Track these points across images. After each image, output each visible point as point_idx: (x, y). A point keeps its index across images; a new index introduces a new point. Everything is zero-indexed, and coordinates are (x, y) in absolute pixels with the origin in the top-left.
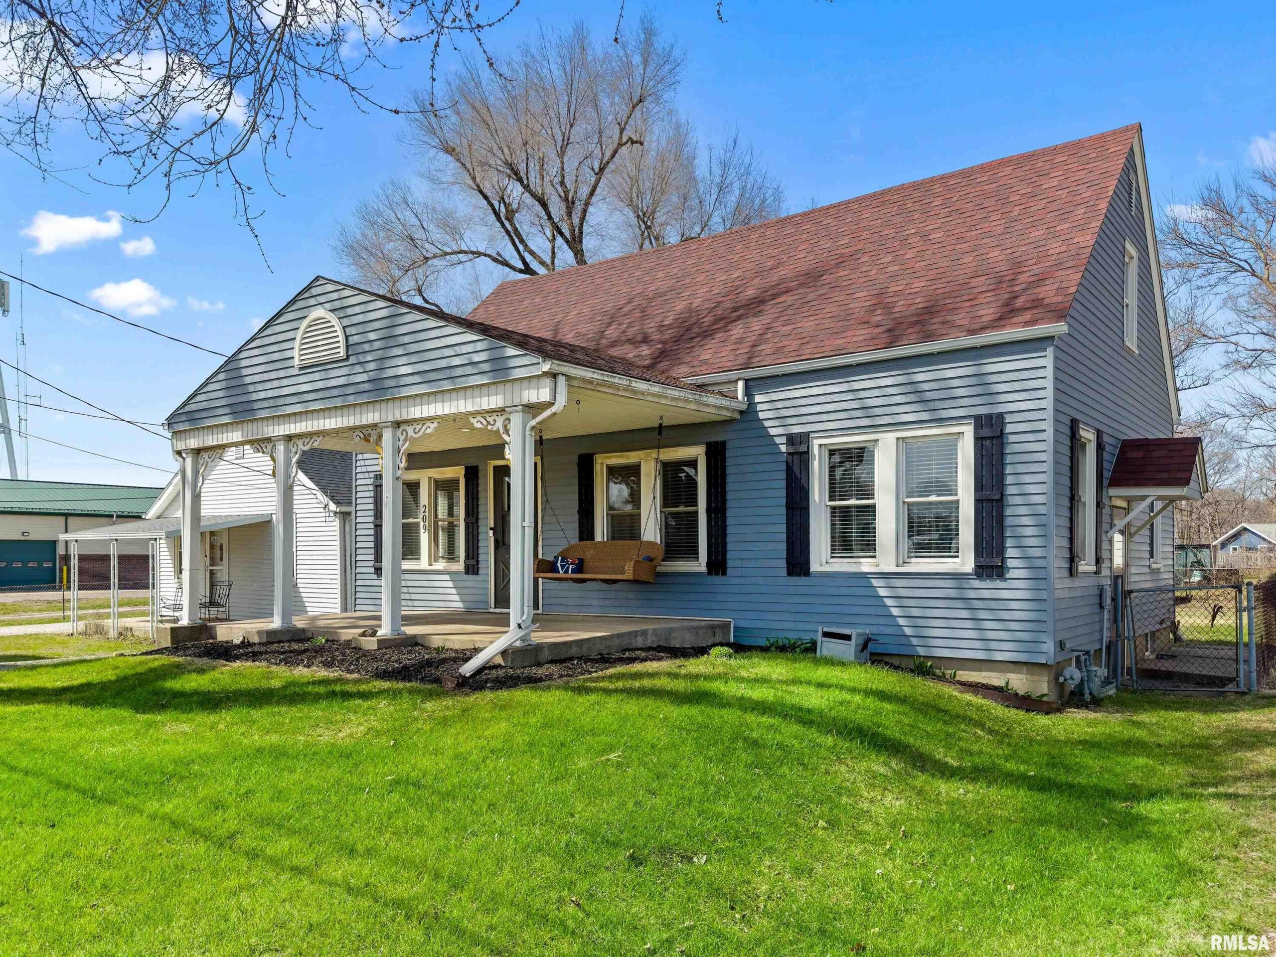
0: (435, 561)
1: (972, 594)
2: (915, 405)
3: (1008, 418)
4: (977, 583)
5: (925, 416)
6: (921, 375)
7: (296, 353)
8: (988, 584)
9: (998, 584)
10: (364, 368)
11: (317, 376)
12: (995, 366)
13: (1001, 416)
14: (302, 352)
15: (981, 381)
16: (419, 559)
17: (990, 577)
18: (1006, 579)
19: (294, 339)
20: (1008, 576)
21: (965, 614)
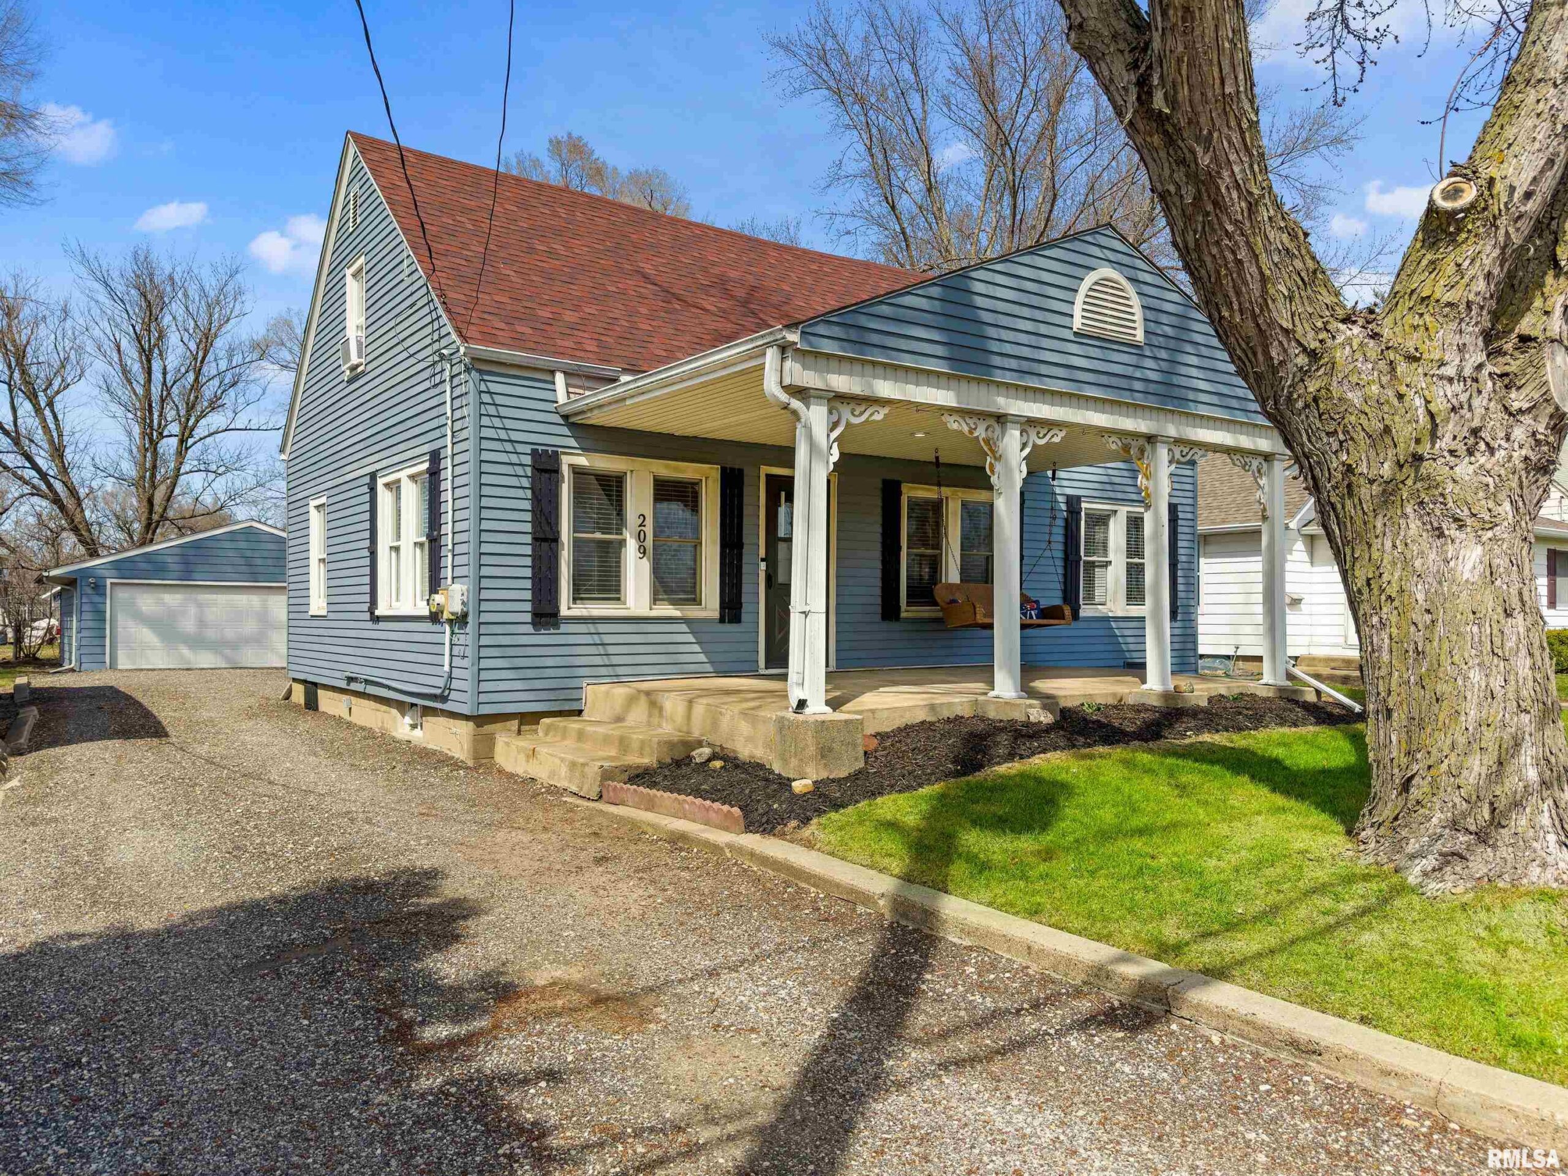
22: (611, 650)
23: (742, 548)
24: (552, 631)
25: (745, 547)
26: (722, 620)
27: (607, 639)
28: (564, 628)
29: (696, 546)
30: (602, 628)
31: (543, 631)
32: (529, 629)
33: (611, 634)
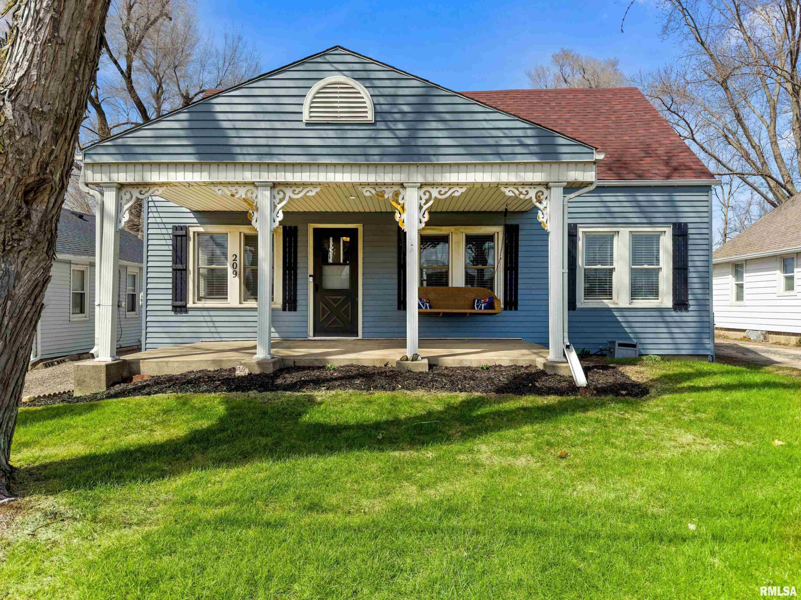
0: (245, 300)
1: (669, 319)
2: (638, 214)
3: (690, 226)
4: (674, 313)
5: (644, 221)
6: (641, 197)
7: (305, 110)
8: (679, 313)
9: (684, 314)
10: (394, 134)
11: (331, 134)
12: (679, 197)
13: (686, 224)
14: (312, 110)
15: (672, 204)
16: (227, 298)
17: (681, 310)
18: (688, 311)
19: (305, 96)
20: (690, 309)
21: (665, 330)
22: (217, 324)
24: (184, 314)
25: (299, 269)
26: (284, 309)
27: (215, 319)
28: (190, 313)
30: (212, 313)
31: (179, 315)
32: (172, 313)
33: (218, 317)
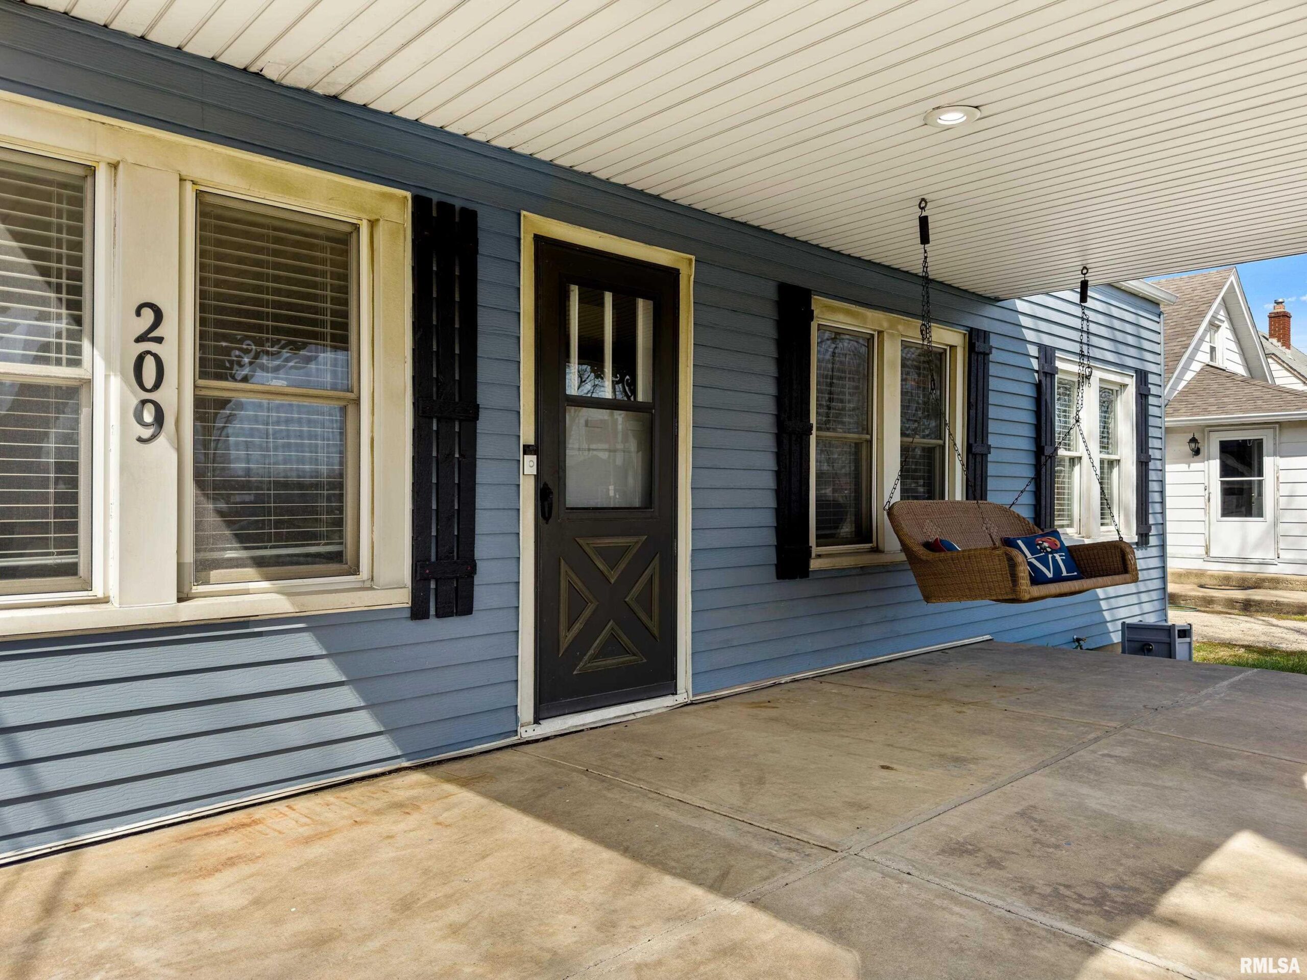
13: (1147, 375)
15: (1138, 332)
17: (1142, 545)
18: (1149, 548)
20: (1150, 544)
23: (476, 418)
25: (483, 414)
26: (418, 611)
29: (344, 410)
